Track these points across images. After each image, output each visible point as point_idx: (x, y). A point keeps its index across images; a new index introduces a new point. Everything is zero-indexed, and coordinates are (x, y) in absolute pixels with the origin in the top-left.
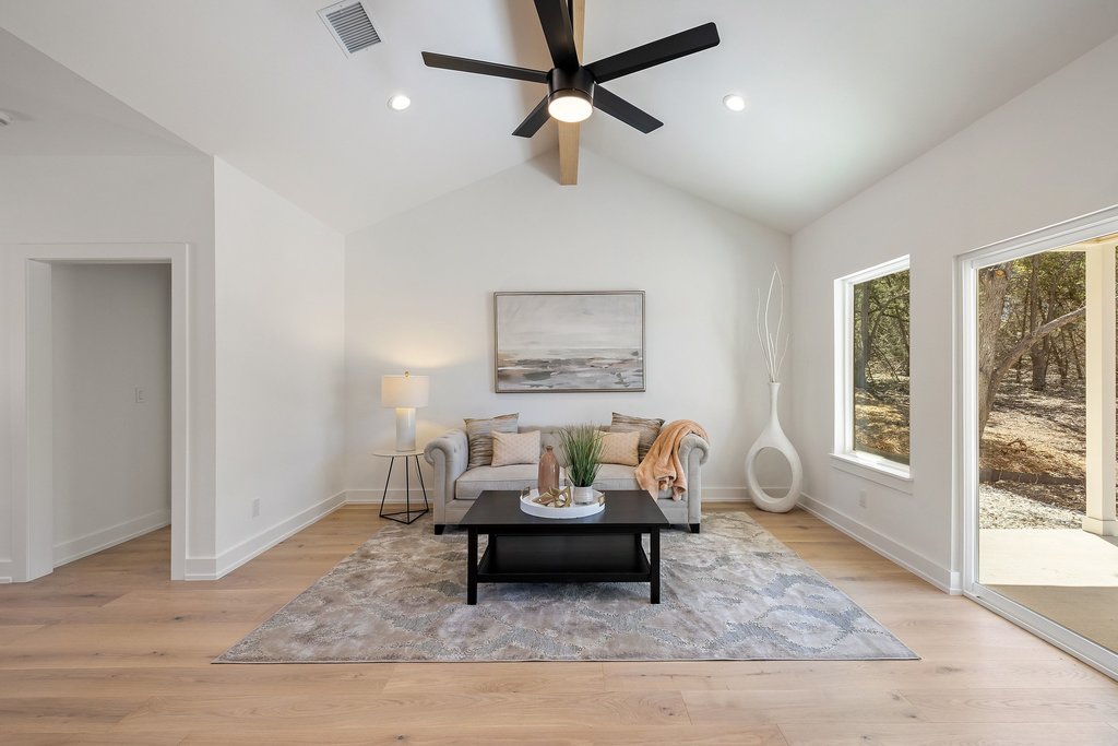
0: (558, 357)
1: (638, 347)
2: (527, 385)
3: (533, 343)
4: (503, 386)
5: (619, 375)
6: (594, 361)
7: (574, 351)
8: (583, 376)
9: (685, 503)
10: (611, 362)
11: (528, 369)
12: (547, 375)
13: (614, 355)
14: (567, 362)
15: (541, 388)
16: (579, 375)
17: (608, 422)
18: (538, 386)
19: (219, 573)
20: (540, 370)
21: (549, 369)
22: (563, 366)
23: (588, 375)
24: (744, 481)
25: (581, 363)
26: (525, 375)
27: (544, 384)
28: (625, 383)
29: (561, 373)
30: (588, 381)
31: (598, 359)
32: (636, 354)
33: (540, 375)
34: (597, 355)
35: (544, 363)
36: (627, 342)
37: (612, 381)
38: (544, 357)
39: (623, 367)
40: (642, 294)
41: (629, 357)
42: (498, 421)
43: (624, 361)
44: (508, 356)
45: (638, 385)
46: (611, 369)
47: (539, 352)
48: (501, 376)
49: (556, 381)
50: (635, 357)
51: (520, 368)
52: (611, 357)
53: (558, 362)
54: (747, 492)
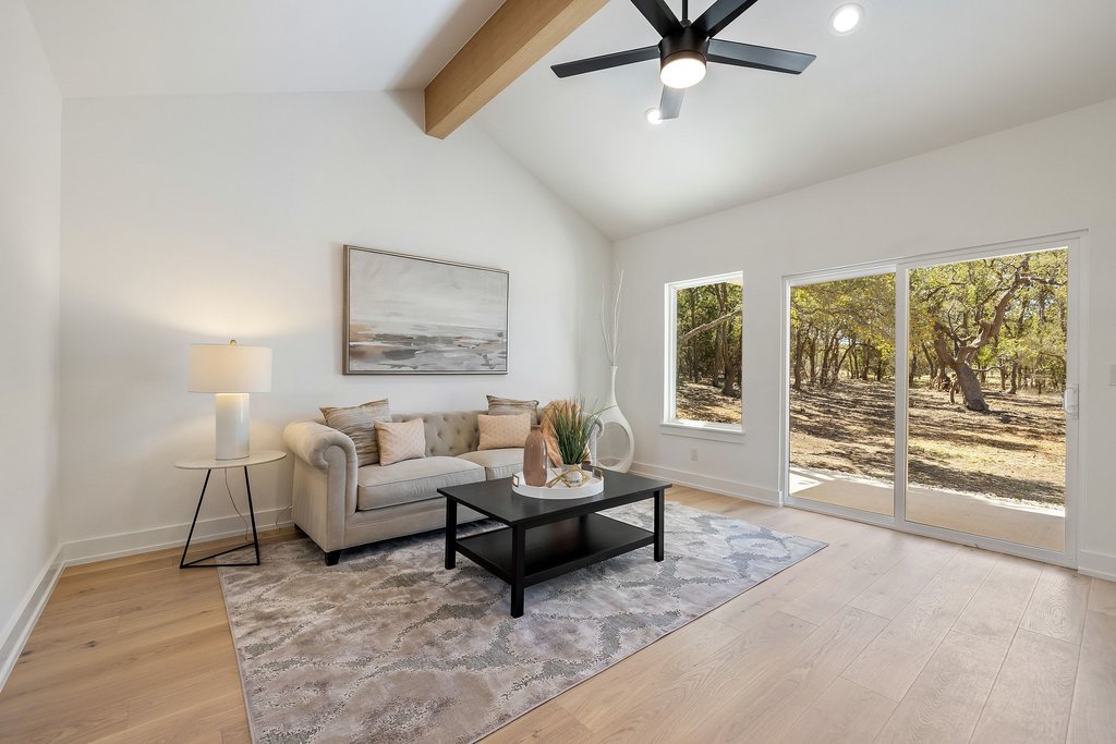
0: (422, 334)
1: (503, 329)
2: (386, 365)
3: (396, 314)
4: (355, 365)
5: (485, 357)
7: (440, 327)
10: (478, 342)
11: (388, 345)
12: (410, 353)
14: (434, 340)
16: (446, 355)
17: (485, 405)
20: (403, 347)
21: (413, 347)
22: (429, 345)
23: (455, 355)
25: (448, 341)
27: (407, 364)
30: (457, 362)
31: (466, 338)
32: (500, 335)
33: (403, 353)
34: (465, 334)
35: (407, 340)
36: (492, 322)
38: (408, 332)
39: (489, 348)
40: (507, 273)
41: (494, 338)
42: (370, 409)
43: (490, 342)
44: (361, 328)
45: (502, 367)
47: (402, 326)
49: (420, 360)
50: (500, 339)
51: (379, 343)
53: (424, 339)
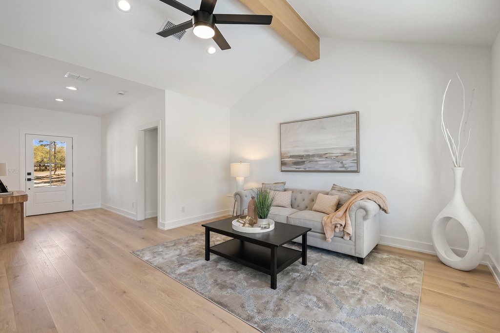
1: (355, 146)
2: (293, 168)
3: (297, 146)
5: (342, 163)
6: (327, 155)
8: (322, 163)
9: (352, 242)
10: (337, 155)
12: (303, 163)
13: (339, 151)
14: (313, 156)
15: (300, 169)
16: (319, 163)
17: (329, 189)
18: (299, 168)
19: (166, 228)
20: (300, 160)
21: (304, 160)
22: (311, 158)
23: (324, 163)
24: (431, 239)
25: (320, 156)
26: (293, 163)
27: (302, 168)
28: (346, 167)
29: (310, 162)
30: (324, 166)
31: (330, 153)
32: (352, 150)
35: (301, 157)
36: (347, 143)
37: (338, 166)
38: (302, 153)
39: (344, 158)
40: (357, 113)
41: (347, 152)
42: (275, 185)
43: (345, 154)
46: (337, 159)
48: (283, 164)
49: (307, 166)
50: (352, 152)
52: (337, 152)
53: (308, 156)
54: (433, 247)
